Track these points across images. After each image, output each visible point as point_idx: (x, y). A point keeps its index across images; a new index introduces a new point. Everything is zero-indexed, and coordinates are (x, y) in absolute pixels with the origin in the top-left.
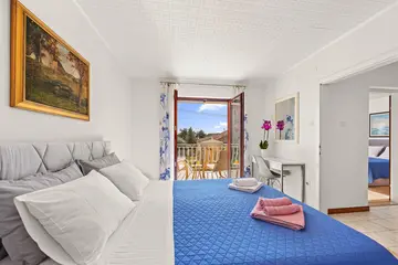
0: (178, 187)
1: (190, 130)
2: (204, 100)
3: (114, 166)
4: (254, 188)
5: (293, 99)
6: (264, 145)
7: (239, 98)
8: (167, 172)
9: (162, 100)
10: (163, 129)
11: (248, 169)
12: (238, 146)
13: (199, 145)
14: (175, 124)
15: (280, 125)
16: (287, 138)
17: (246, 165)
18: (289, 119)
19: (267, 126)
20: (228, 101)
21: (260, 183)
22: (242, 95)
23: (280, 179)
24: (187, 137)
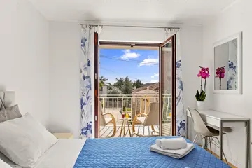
0: (87, 148)
1: (127, 79)
2: (130, 45)
3: (6, 123)
4: (182, 152)
5: (235, 41)
6: (200, 96)
7: (170, 42)
8: (89, 127)
9: (84, 45)
10: (84, 78)
11: (182, 124)
12: (169, 97)
13: (134, 95)
14: (96, 72)
15: (220, 73)
16: (229, 88)
17: (179, 119)
18: (231, 65)
19: (204, 73)
20: (159, 45)
21: (190, 145)
22: (174, 38)
23: (219, 137)
24: (123, 87)
